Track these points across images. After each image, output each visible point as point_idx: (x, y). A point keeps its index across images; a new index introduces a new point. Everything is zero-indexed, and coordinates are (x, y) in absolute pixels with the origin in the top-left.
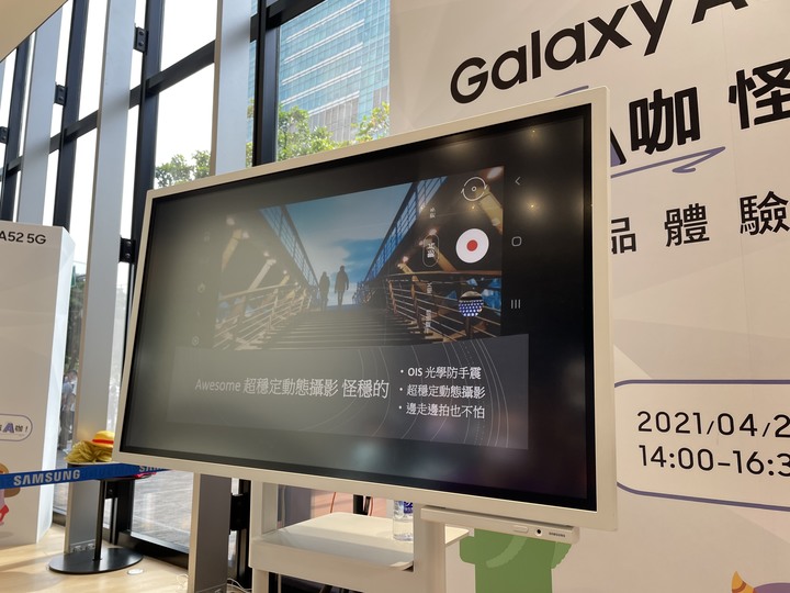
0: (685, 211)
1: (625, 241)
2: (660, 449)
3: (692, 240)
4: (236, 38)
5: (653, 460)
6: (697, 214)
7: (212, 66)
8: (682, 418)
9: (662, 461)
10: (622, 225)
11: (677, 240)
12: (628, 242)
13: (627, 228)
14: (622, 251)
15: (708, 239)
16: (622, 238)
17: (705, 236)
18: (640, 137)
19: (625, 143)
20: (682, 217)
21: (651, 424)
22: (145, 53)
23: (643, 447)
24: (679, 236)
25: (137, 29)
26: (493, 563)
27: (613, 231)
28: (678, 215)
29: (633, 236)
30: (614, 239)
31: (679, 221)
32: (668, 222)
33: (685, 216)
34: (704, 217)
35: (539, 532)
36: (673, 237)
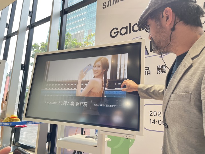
0: (161, 66)
1: (148, 72)
2: (154, 120)
3: (163, 73)
4: (56, 16)
5: (153, 122)
6: (164, 67)
7: (50, 22)
8: (159, 113)
9: (155, 123)
10: (148, 68)
11: (159, 73)
12: (149, 72)
13: (149, 69)
14: (147, 74)
15: (166, 73)
16: (147, 71)
17: (165, 72)
18: (152, 49)
19: (149, 50)
20: (161, 68)
21: (153, 114)
22: (31, 17)
23: (151, 119)
24: (160, 72)
25: (30, 11)
26: (115, 147)
27: (145, 70)
28: (160, 67)
29: (150, 71)
30: (146, 71)
31: (160, 68)
32: (158, 68)
33: (161, 67)
34: (165, 68)
35: (127, 136)
36: (159, 72)
